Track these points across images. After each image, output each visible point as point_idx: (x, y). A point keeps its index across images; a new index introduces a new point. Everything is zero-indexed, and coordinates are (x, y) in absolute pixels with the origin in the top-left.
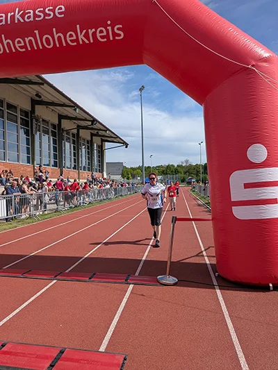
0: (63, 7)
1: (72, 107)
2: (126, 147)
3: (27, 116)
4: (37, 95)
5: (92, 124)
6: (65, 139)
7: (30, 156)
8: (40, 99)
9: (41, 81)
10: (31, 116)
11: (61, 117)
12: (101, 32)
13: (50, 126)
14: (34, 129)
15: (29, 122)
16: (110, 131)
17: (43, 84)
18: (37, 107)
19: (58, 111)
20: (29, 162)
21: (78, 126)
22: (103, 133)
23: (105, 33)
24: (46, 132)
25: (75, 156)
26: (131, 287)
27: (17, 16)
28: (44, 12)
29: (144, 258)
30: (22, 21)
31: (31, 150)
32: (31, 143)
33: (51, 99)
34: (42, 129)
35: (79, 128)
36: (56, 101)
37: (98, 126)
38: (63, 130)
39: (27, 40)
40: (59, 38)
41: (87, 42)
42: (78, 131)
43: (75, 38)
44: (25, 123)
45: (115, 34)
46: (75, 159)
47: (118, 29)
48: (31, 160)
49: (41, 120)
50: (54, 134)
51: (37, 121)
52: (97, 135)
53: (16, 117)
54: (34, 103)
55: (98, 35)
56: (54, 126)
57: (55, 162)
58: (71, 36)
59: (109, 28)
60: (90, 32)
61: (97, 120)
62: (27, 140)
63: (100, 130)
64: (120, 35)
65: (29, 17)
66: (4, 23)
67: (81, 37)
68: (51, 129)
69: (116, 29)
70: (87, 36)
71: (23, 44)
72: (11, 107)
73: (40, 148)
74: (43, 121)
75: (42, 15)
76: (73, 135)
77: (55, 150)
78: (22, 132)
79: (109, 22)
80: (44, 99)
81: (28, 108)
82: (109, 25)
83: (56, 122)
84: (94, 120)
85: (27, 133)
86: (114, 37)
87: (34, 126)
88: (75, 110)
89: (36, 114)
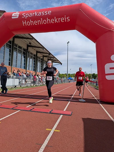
0: (50, 11)
1: (42, 48)
2: (61, 65)
3: (25, 51)
4: (30, 43)
5: (49, 55)
6: (38, 60)
7: (25, 66)
8: (30, 45)
9: (32, 38)
10: (27, 51)
11: (37, 52)
12: (62, 19)
15: (26, 53)
16: (55, 58)
17: (33, 39)
18: (29, 48)
19: (36, 50)
20: (24, 68)
22: (53, 59)
23: (64, 19)
24: (32, 57)
25: (41, 67)
26: (69, 102)
27: (36, 14)
28: (44, 13)
29: (72, 97)
30: (37, 15)
31: (25, 64)
32: (26, 61)
33: (35, 45)
34: (30, 56)
35: (44, 56)
36: (36, 46)
37: (51, 56)
38: (38, 57)
39: (38, 21)
40: (49, 21)
41: (58, 22)
42: (43, 58)
43: (54, 21)
44: (24, 53)
45: (67, 20)
46: (41, 68)
47: (68, 18)
48: (25, 68)
49: (30, 53)
50: (34, 58)
51: (29, 53)
52: (50, 60)
53: (21, 51)
54: (28, 46)
55: (61, 20)
56: (34, 55)
57: (34, 69)
58: (53, 20)
59: (65, 18)
60: (59, 19)
61: (51, 54)
62: (25, 60)
63: (52, 57)
64: (68, 20)
65: (39, 14)
66: (31, 16)
67: (56, 20)
68: (33, 56)
69: (67, 18)
70: (58, 20)
71: (37, 23)
72: (20, 47)
73: (29, 63)
74: (31, 53)
75: (44, 14)
76: (41, 59)
77: (34, 64)
78: (23, 57)
79: (65, 16)
80: (32, 45)
81: (26, 48)
82: (65, 17)
83: (35, 54)
84: (50, 54)
85: (24, 57)
86: (66, 21)
87: (27, 55)
88: (43, 49)
89: (29, 50)
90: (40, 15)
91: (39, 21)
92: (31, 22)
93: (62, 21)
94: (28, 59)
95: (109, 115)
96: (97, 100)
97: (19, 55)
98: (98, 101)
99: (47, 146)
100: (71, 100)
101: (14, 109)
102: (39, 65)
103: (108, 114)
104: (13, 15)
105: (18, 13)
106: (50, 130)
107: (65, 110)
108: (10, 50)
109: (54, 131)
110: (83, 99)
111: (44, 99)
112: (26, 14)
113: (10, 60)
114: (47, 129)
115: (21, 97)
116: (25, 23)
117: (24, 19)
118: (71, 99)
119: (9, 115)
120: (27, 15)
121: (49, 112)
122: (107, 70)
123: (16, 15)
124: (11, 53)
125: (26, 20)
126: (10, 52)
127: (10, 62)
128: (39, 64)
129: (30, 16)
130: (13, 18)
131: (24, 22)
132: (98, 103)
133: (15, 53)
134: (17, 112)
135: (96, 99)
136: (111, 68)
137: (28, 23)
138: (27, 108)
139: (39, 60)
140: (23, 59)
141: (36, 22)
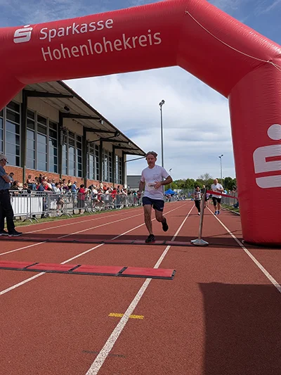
0: (111, 20)
1: (98, 119)
3: (55, 127)
4: (65, 108)
5: (115, 136)
6: (89, 150)
7: (57, 165)
8: (68, 112)
9: (71, 94)
10: (59, 128)
11: (86, 129)
12: (142, 39)
13: (75, 137)
14: (62, 140)
15: (57, 134)
16: (132, 143)
17: (73, 97)
18: (65, 120)
19: (83, 124)
20: (56, 171)
21: (101, 138)
22: (125, 145)
23: (146, 40)
24: (72, 143)
25: (97, 167)
26: (169, 247)
27: (74, 29)
28: (96, 25)
29: (175, 235)
30: (78, 32)
31: (58, 160)
32: (58, 153)
33: (78, 111)
34: (68, 141)
35: (102, 140)
36: (82, 113)
37: (120, 138)
38: (87, 142)
39: (81, 47)
40: (108, 45)
41: (131, 47)
42: (101, 143)
43: (120, 44)
44: (53, 134)
45: (154, 40)
46: (97, 170)
47: (156, 36)
48: (58, 169)
49: (68, 131)
50: (79, 145)
51: (64, 132)
52: (119, 147)
53: (46, 129)
54: (62, 115)
55: (140, 41)
56: (79, 138)
57: (80, 173)
58: (118, 43)
59: (150, 35)
60: (134, 39)
61: (119, 132)
62: (55, 150)
63: (122, 142)
64: (158, 41)
65: (84, 29)
66: (63, 35)
67: (126, 43)
68: (76, 141)
69: (154, 36)
70: (130, 42)
71: (78, 51)
72: (41, 119)
73: (67, 158)
74: (70, 133)
75: (95, 27)
76: (97, 147)
77: (80, 161)
78: (50, 143)
79: (149, 31)
80: (71, 112)
81: (56, 120)
82: (149, 33)
83: (81, 134)
84: (117, 132)
85: (54, 144)
86: (153, 43)
87: (62, 138)
88: (100, 122)
89: (64, 126)
90: (86, 31)
91: (84, 48)
92: (63, 50)
93: (143, 43)
94: (64, 147)
95: (267, 274)
96: (237, 240)
97: (41, 139)
98: (239, 242)
99: (111, 355)
100: (172, 241)
101: (30, 270)
102: (91, 162)
103: (264, 270)
104: (17, 33)
105: (28, 29)
106: (120, 315)
107: (156, 266)
108: (17, 127)
109: (129, 319)
110: (201, 238)
111: (106, 243)
112: (50, 31)
113: (17, 153)
114: (111, 315)
115: (48, 241)
116: (49, 53)
117: (45, 44)
118: (173, 239)
119: (17, 285)
120: (53, 32)
121: (117, 272)
122: (260, 165)
123: (23, 33)
124: (20, 135)
125: (49, 44)
126: (17, 131)
127: (20, 156)
128: (91, 159)
129: (61, 33)
130: (16, 41)
131: (46, 50)
132: (240, 247)
133: (29, 135)
134: (37, 276)
135: (234, 237)
136: (268, 159)
137: (57, 53)
138: (62, 266)
139: (92, 151)
140: (51, 148)
141: (75, 49)
